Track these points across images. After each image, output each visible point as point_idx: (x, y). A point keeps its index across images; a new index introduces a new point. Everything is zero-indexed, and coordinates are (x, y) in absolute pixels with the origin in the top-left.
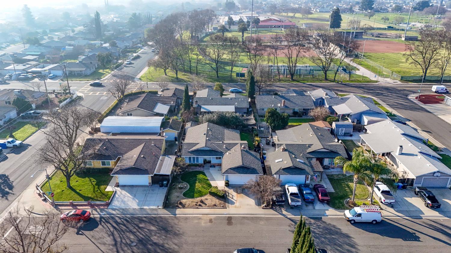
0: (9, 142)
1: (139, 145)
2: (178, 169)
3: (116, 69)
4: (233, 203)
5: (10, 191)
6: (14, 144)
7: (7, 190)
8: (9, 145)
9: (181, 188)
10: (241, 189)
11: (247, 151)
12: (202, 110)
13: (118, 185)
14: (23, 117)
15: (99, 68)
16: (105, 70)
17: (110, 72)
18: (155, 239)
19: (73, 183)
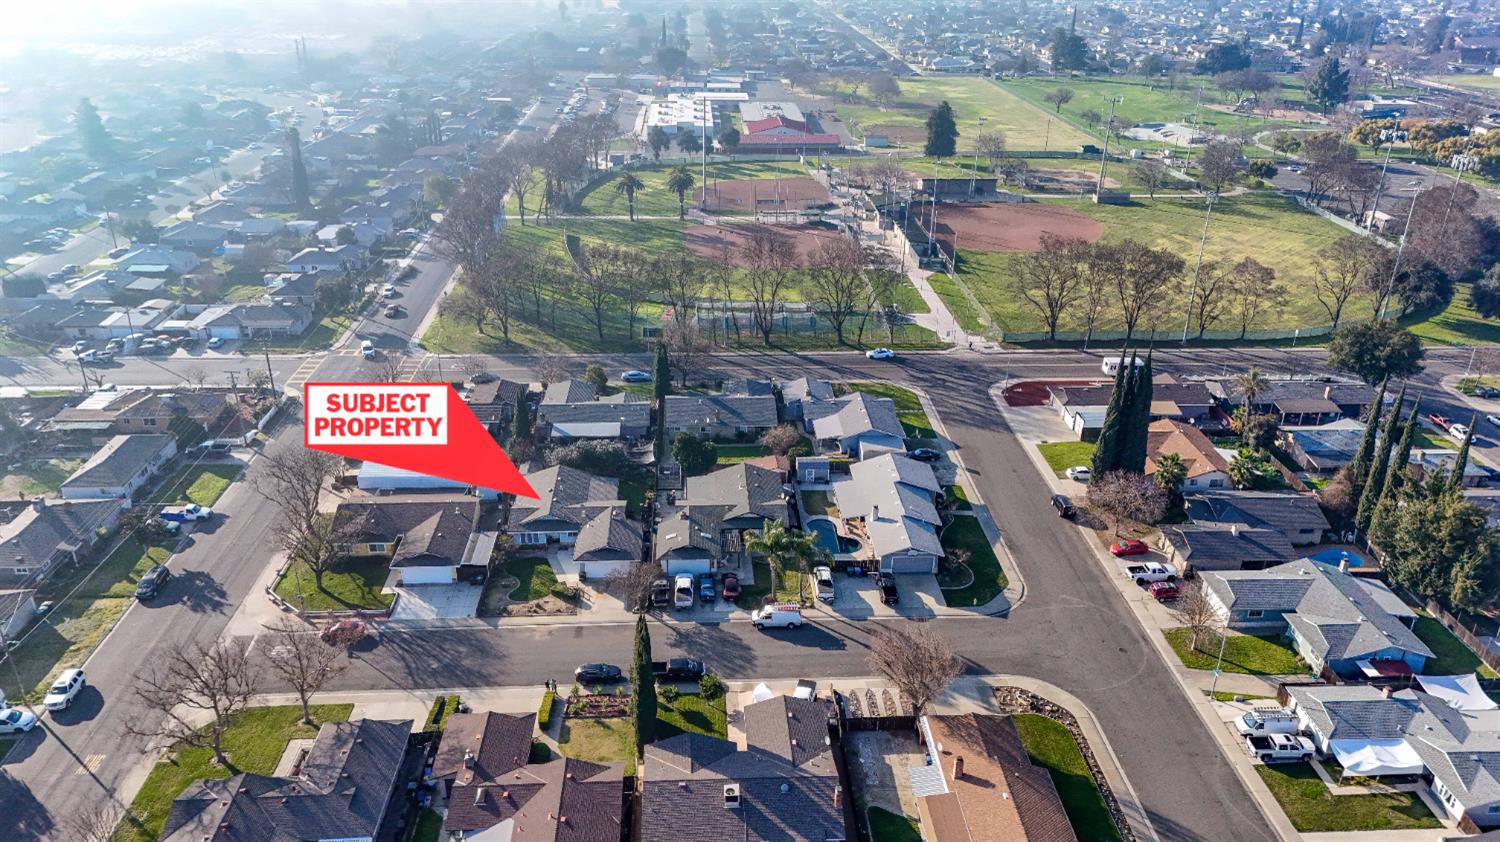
0: (188, 511)
1: (432, 515)
2: (502, 556)
3: (360, 313)
4: (588, 607)
5: (222, 600)
6: (199, 514)
7: (217, 598)
8: (190, 517)
9: (505, 586)
10: (605, 586)
11: (622, 522)
12: (554, 434)
13: (400, 585)
14: (193, 456)
15: (319, 313)
16: (335, 319)
17: (347, 323)
18: (467, 663)
19: (325, 583)
